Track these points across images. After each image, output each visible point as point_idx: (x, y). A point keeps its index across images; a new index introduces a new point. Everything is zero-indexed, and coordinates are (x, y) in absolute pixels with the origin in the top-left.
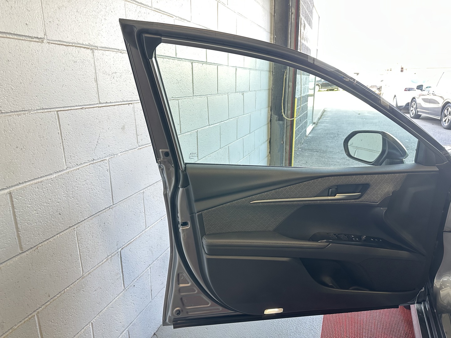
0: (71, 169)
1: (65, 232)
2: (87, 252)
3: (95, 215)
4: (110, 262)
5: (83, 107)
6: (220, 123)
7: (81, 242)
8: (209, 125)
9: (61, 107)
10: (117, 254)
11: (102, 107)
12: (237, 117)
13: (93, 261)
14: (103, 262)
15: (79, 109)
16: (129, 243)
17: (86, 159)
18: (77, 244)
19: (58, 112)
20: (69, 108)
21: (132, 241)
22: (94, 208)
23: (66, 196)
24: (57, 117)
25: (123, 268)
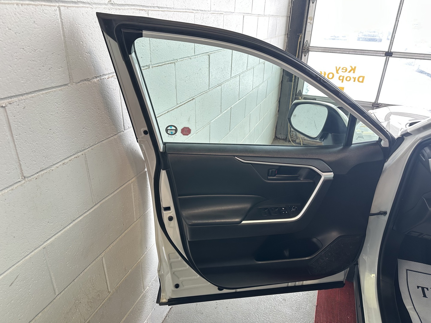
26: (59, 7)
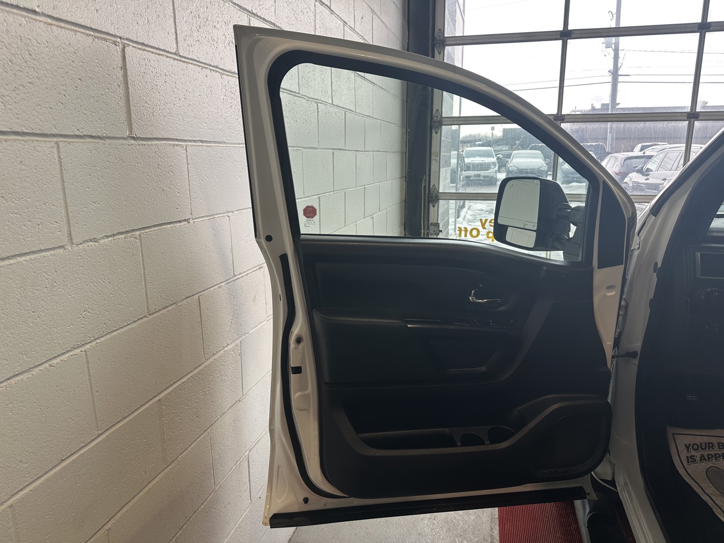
26: (57, 143)
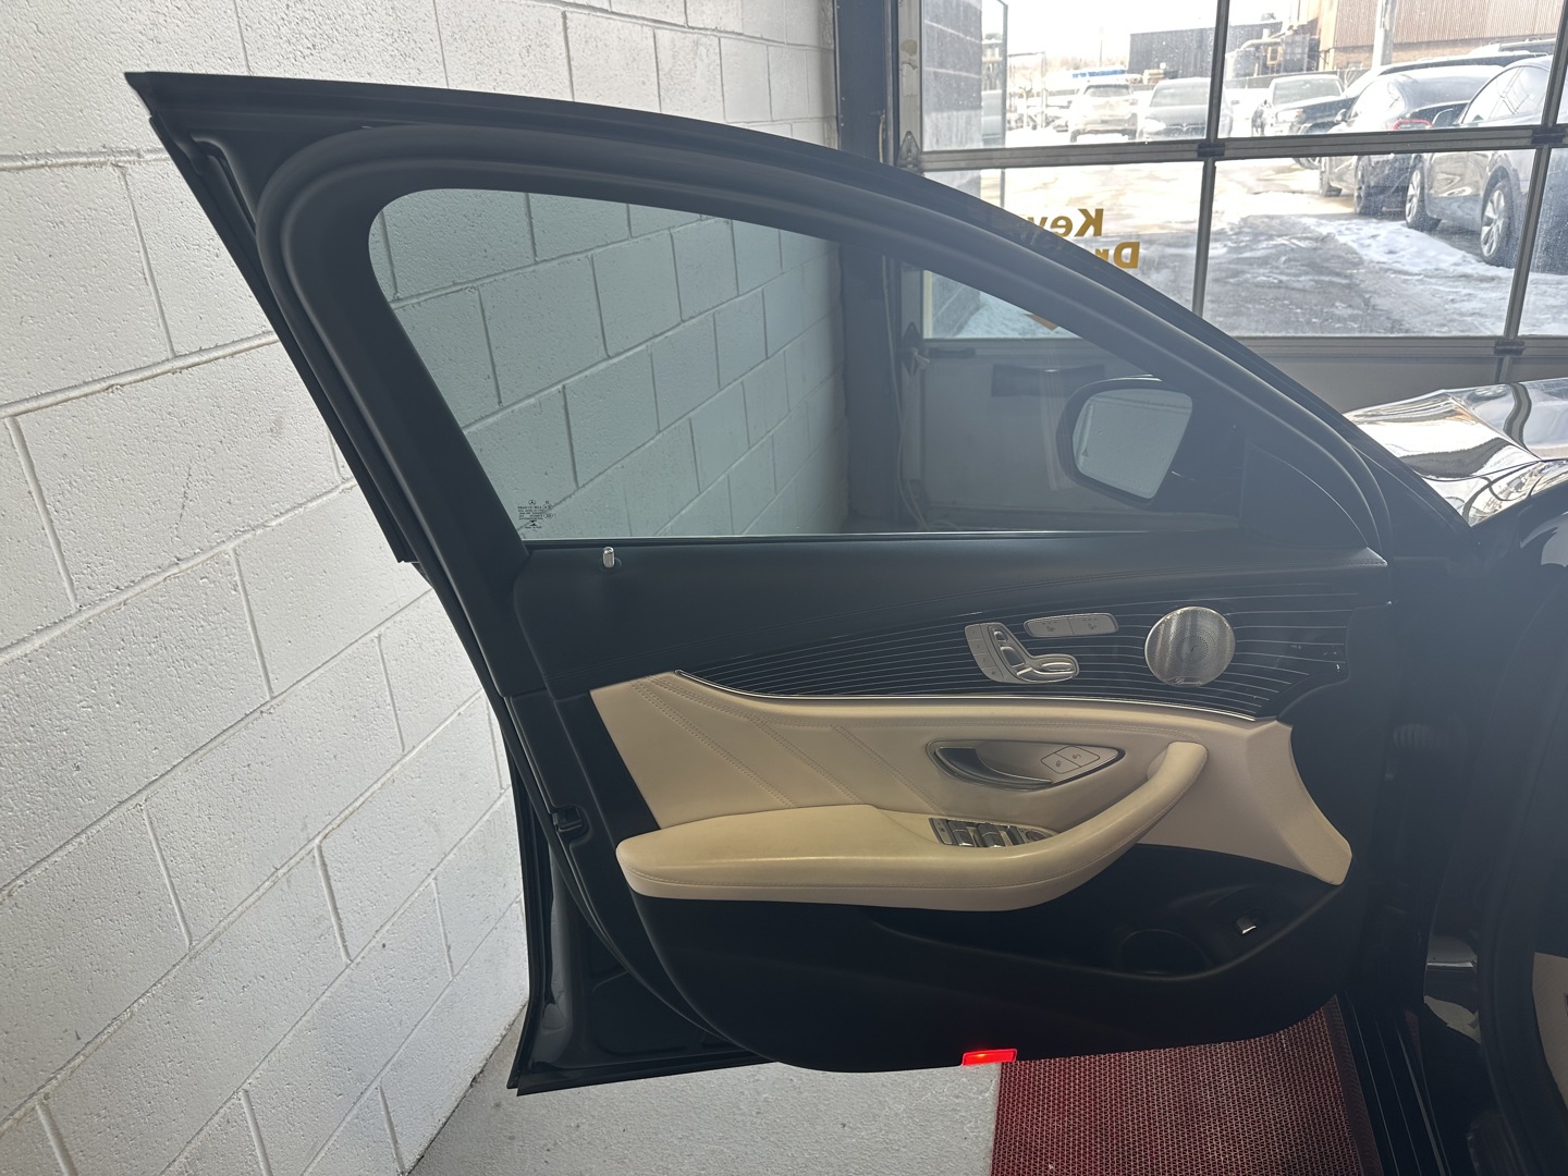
0: (98, 610)
1: (103, 823)
2: (197, 873)
3: (210, 746)
4: (285, 887)
5: (112, 382)
6: (649, 343)
7: (170, 843)
8: (609, 357)
9: (27, 400)
10: (307, 858)
11: (187, 368)
12: (711, 312)
13: (224, 896)
14: (262, 890)
15: (99, 392)
16: (347, 812)
17: (148, 565)
18: (158, 854)
19: (18, 418)
20: (60, 397)
21: (357, 804)
22: (203, 723)
23: (91, 703)
24: (14, 438)
25: (336, 898)
